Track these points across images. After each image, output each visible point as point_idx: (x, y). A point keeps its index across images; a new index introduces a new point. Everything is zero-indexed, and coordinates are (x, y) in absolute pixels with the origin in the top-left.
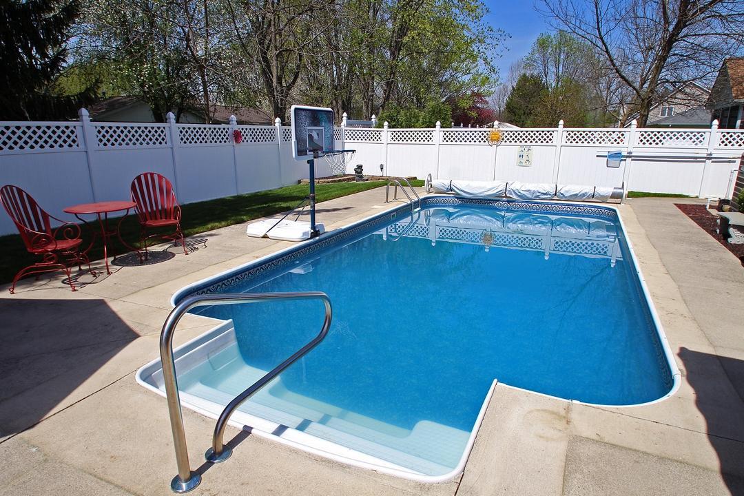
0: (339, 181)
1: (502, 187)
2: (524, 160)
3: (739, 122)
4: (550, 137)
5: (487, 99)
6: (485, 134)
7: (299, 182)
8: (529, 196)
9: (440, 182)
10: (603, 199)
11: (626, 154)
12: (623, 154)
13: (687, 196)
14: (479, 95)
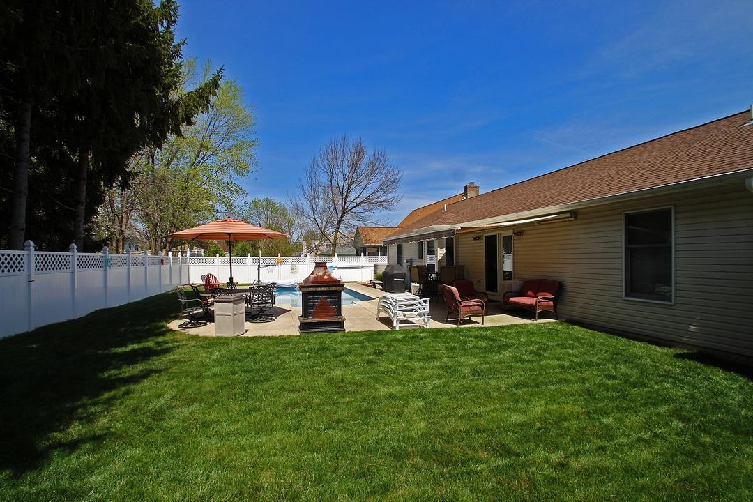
2: (294, 270)
6: (274, 260)
11: (335, 267)
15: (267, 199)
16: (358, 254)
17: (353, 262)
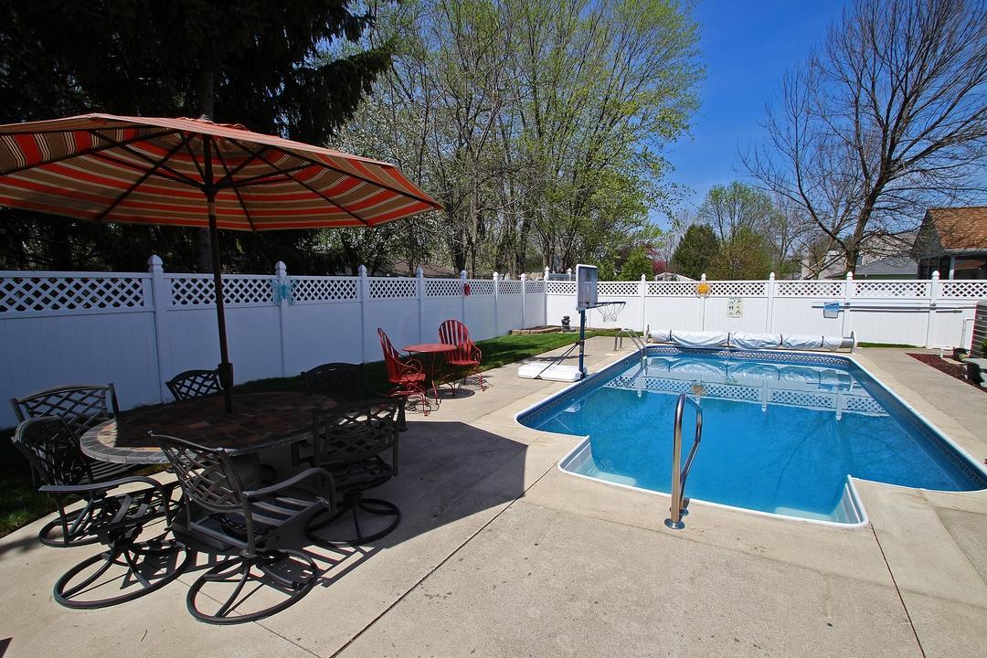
0: (549, 331)
1: (725, 337)
2: (735, 311)
3: (952, 272)
4: (761, 289)
5: (658, 250)
6: (692, 287)
7: (511, 332)
8: (754, 345)
9: (659, 331)
10: (832, 348)
11: (843, 305)
12: (840, 305)
13: (913, 347)
14: (649, 246)
15: (735, 185)
16: (924, 274)
17: (907, 293)
